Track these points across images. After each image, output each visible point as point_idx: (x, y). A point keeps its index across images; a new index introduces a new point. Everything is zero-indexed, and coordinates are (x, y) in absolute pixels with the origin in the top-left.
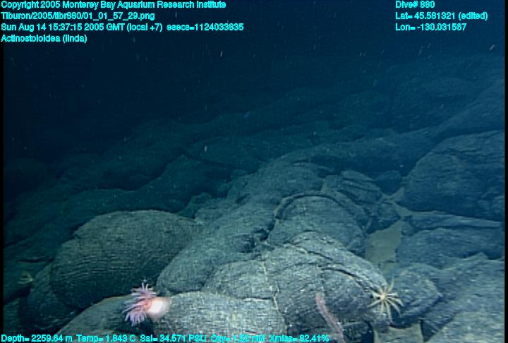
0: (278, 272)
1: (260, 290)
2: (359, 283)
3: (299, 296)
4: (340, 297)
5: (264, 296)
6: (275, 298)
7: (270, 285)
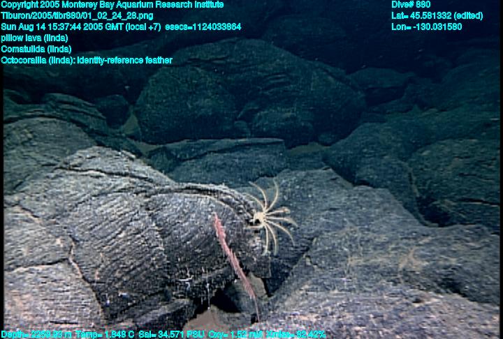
0: (60, 213)
1: (38, 250)
2: (227, 202)
3: (117, 247)
4: (196, 232)
5: (51, 258)
6: (71, 260)
7: (57, 237)
